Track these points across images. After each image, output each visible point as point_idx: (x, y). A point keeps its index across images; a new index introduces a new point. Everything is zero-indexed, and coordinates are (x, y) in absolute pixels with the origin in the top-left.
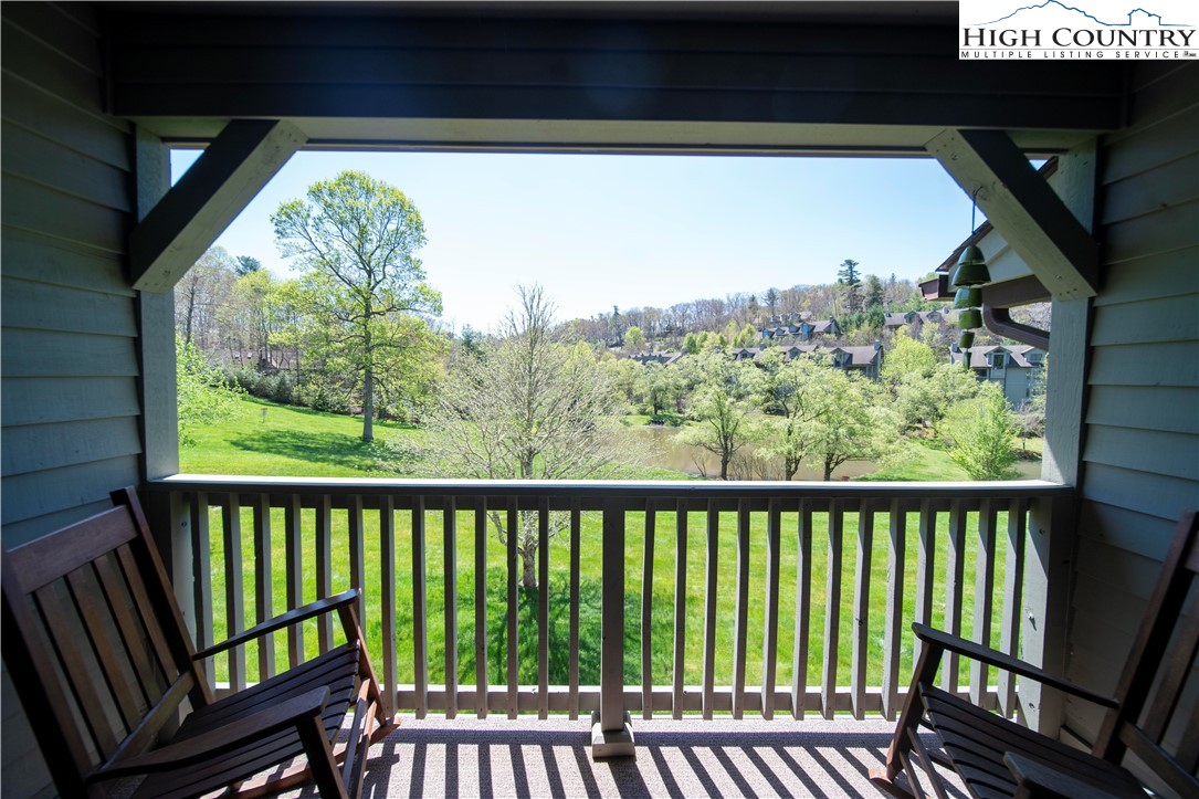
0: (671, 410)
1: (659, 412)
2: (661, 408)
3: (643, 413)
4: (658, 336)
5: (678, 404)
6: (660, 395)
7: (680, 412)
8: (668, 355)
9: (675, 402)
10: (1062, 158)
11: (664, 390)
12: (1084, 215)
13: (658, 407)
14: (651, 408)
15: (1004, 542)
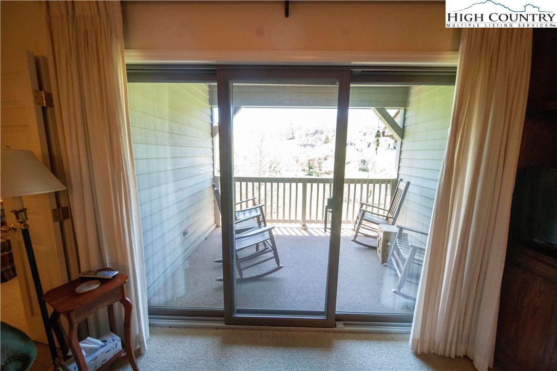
0: (316, 169)
1: (311, 170)
2: (312, 168)
3: (304, 170)
4: (311, 134)
5: (320, 167)
6: (311, 162)
7: (320, 170)
8: (316, 144)
9: (318, 165)
10: (401, 110)
11: (313, 160)
12: (400, 125)
13: (310, 168)
14: (307, 169)
15: (383, 190)
